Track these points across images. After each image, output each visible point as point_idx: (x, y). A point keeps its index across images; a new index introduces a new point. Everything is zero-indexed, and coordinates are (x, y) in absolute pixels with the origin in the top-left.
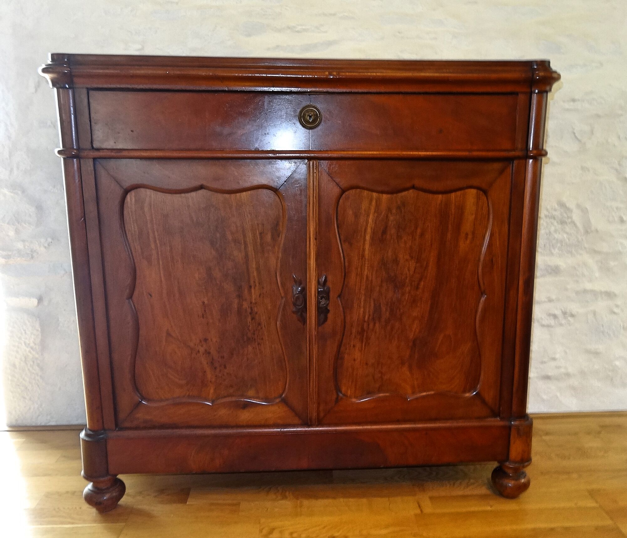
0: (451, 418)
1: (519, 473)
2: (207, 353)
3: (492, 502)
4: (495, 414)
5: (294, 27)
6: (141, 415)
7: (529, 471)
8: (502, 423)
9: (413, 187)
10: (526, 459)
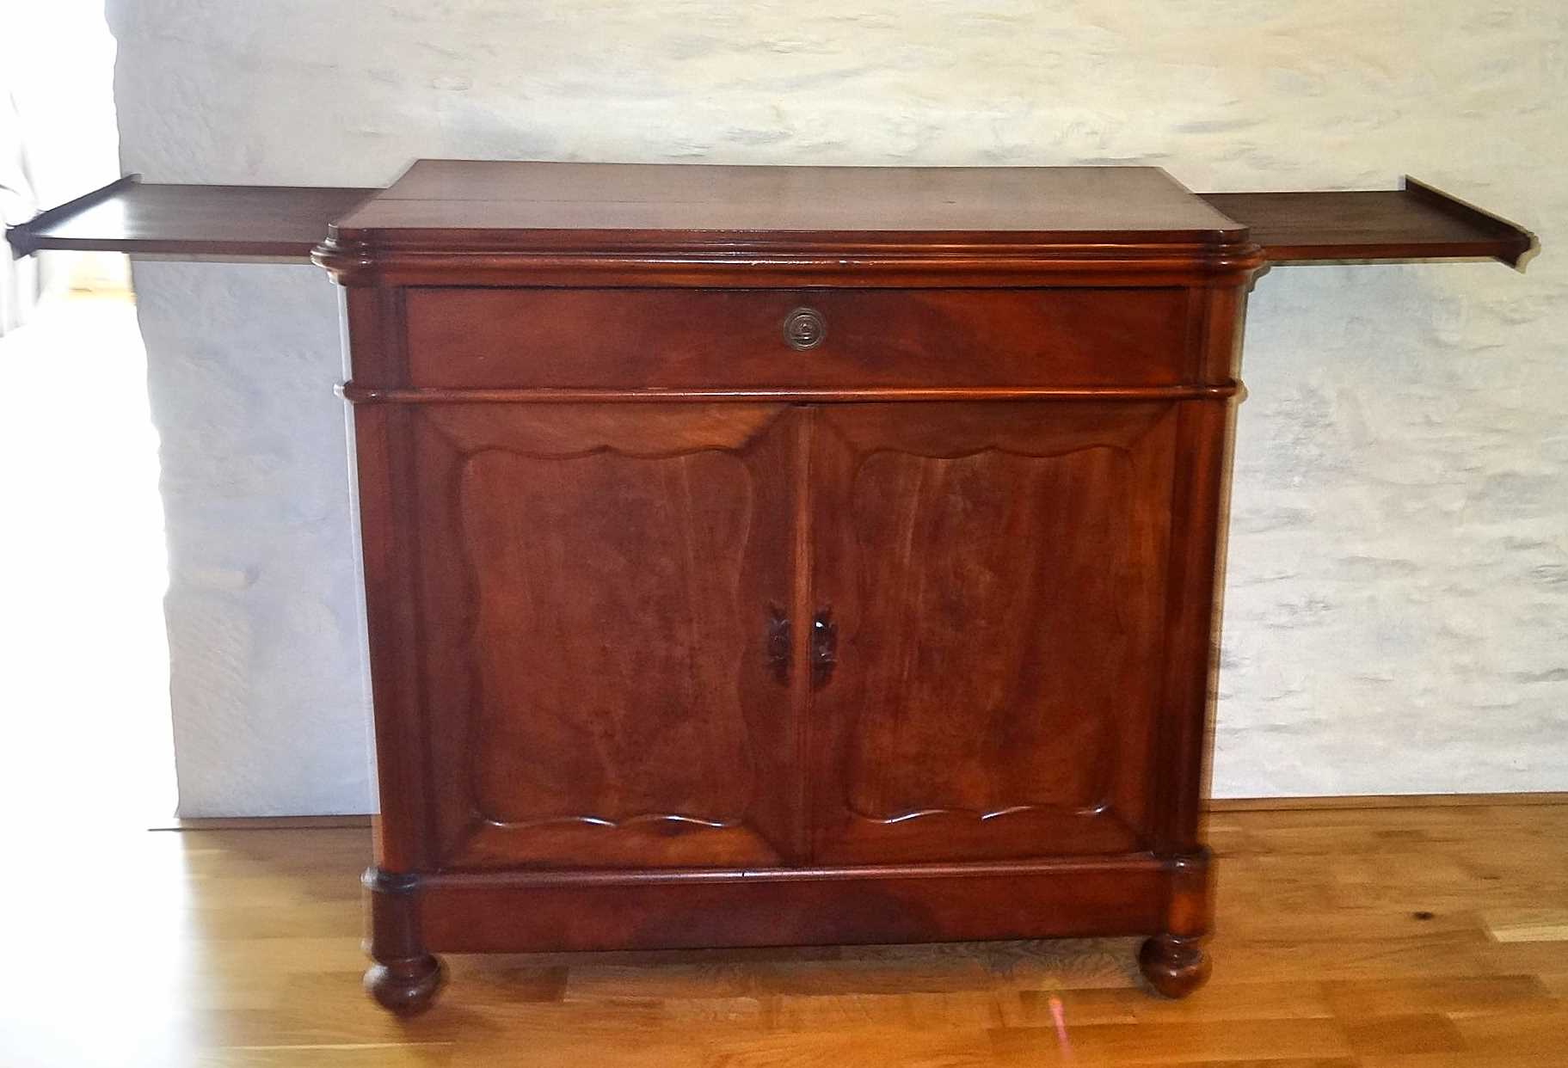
0: (1061, 854)
1: (1189, 953)
2: (609, 736)
3: (1137, 1007)
4: (1142, 845)
5: (774, 44)
6: (481, 845)
7: (1209, 949)
8: (1156, 865)
9: (992, 447)
10: (1200, 929)
